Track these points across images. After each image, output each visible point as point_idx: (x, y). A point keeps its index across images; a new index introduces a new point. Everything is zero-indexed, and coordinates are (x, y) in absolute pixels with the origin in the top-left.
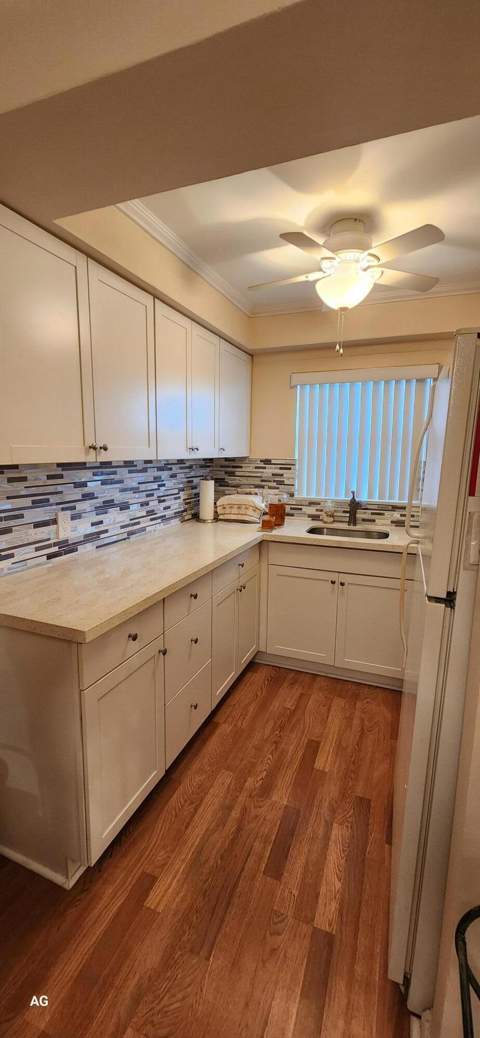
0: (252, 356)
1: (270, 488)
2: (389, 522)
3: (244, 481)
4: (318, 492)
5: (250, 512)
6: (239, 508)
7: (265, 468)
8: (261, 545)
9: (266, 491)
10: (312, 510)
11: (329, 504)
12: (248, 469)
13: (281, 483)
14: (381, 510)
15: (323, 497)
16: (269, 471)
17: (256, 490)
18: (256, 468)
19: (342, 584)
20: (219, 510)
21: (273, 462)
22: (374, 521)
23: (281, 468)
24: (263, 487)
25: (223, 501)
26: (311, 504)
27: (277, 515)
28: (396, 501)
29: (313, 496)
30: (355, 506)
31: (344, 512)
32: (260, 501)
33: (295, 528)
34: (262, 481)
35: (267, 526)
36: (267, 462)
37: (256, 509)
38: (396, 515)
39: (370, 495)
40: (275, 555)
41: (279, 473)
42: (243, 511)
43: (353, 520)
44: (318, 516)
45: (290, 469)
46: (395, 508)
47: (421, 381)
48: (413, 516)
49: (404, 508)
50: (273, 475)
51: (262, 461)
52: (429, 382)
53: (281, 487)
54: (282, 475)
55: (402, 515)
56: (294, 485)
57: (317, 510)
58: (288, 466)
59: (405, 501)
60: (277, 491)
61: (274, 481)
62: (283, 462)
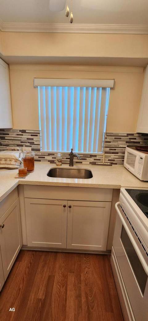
0: (8, 64)
1: (26, 146)
2: (89, 163)
3: (11, 142)
4: (53, 148)
5: (13, 162)
6: (6, 160)
7: (22, 135)
8: (19, 188)
9: (24, 148)
10: (50, 158)
11: (59, 155)
12: (12, 135)
13: (33, 143)
14: (85, 157)
15: (55, 151)
16: (25, 137)
17: (18, 148)
18: (17, 135)
19: (70, 207)
21: (27, 131)
22: (81, 163)
23: (32, 135)
24: (22, 146)
26: (49, 154)
27: (29, 164)
28: (92, 152)
29: (51, 151)
30: (72, 156)
31: (67, 158)
33: (40, 174)
34: (21, 142)
35: (22, 174)
36: (24, 131)
37: (16, 160)
38: (92, 160)
39: (79, 150)
40: (28, 193)
41: (30, 138)
42: (8, 162)
43: (71, 164)
44: (54, 161)
45: (37, 136)
46: (91, 156)
47: (104, 89)
48: (100, 160)
49: (96, 156)
50: (27, 139)
51: (20, 131)
52: (108, 90)
53: (33, 146)
54: (33, 139)
55: (95, 160)
56: (39, 145)
57: (53, 158)
58: (36, 134)
59: (96, 153)
60: (30, 148)
61: (28, 142)
62: (33, 132)
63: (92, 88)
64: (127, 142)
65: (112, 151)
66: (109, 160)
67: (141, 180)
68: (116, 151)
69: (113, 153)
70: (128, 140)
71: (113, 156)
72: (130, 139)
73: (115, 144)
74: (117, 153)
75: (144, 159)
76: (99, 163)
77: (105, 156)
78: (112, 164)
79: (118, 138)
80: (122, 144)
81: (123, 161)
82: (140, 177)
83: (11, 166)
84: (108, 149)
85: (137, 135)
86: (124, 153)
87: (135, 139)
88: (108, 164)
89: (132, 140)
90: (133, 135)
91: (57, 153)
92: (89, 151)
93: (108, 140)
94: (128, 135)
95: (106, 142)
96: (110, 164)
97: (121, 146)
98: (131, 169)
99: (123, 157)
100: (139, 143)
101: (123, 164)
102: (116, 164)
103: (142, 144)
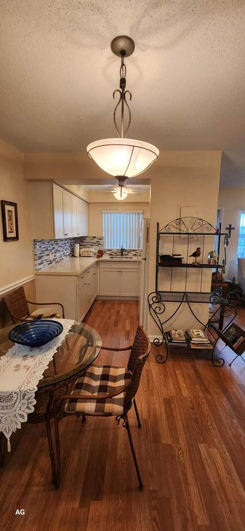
0: (88, 203)
2: (132, 254)
3: (86, 244)
4: (111, 247)
5: (91, 253)
6: (88, 252)
8: (97, 262)
9: (95, 247)
10: (109, 252)
11: (115, 250)
12: (88, 240)
13: (99, 244)
14: (130, 251)
15: (112, 248)
16: (95, 240)
17: (92, 247)
18: (91, 239)
19: (121, 272)
20: (81, 253)
21: (96, 237)
22: (128, 254)
23: (99, 239)
25: (82, 250)
26: (109, 250)
27: (101, 253)
28: (134, 249)
29: (110, 248)
30: (122, 250)
31: (119, 252)
32: (94, 250)
33: (106, 257)
34: (93, 244)
36: (94, 237)
37: (93, 252)
38: (134, 253)
39: (126, 247)
40: (102, 266)
41: (98, 241)
43: (122, 254)
44: (112, 254)
45: (102, 240)
46: (134, 250)
47: (139, 214)
51: (92, 237)
52: (141, 214)
55: (136, 253)
56: (103, 244)
57: (111, 252)
61: (97, 244)
62: (100, 237)
63: (132, 214)
92: (132, 247)
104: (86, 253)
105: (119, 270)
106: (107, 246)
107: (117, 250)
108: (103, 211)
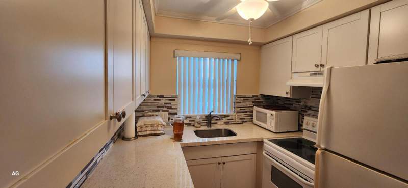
0: (151, 37)
1: (163, 111)
2: (223, 123)
3: (147, 108)
4: (194, 112)
5: (160, 128)
6: (152, 127)
7: (160, 100)
9: (161, 113)
10: (187, 121)
11: (198, 117)
12: (149, 101)
13: (170, 108)
15: (191, 114)
16: (163, 101)
17: (157, 113)
18: (154, 100)
19: (224, 163)
20: (138, 130)
21: (165, 96)
22: (217, 123)
23: (169, 100)
24: (158, 111)
25: (141, 122)
26: (187, 118)
28: (225, 113)
29: (187, 114)
30: (210, 117)
31: (203, 120)
34: (158, 107)
36: (162, 96)
41: (168, 102)
42: (155, 128)
43: (209, 124)
44: (190, 124)
45: (175, 100)
46: (225, 116)
47: (232, 60)
48: (232, 119)
49: (229, 116)
50: (165, 104)
51: (157, 96)
52: (235, 61)
53: (170, 110)
54: (170, 104)
55: (228, 119)
56: (177, 109)
57: (190, 121)
58: (174, 98)
59: (229, 113)
60: (167, 113)
61: (166, 107)
62: (171, 96)
63: (224, 60)
64: (253, 102)
65: (242, 111)
66: (240, 119)
67: (275, 132)
68: (246, 110)
69: (243, 112)
70: (254, 100)
71: (243, 115)
72: (256, 99)
73: (244, 104)
74: (246, 112)
75: (275, 115)
76: (233, 123)
77: (238, 115)
78: (243, 122)
79: (246, 99)
80: (249, 104)
81: (252, 118)
82: (273, 130)
83: (158, 132)
84: (238, 109)
85: (260, 96)
86: (252, 112)
87: (259, 99)
88: (240, 122)
89: (257, 101)
90: (257, 96)
91: (196, 116)
92: (223, 112)
93: (238, 101)
94: (254, 96)
95: (237, 103)
96: (241, 122)
97: (249, 106)
98: (263, 125)
99: (252, 115)
100: (262, 102)
101: (252, 121)
102: (246, 122)
103: (264, 103)
104: (149, 128)
105: (220, 160)
106: (184, 111)
107: (202, 116)
108: (177, 53)
